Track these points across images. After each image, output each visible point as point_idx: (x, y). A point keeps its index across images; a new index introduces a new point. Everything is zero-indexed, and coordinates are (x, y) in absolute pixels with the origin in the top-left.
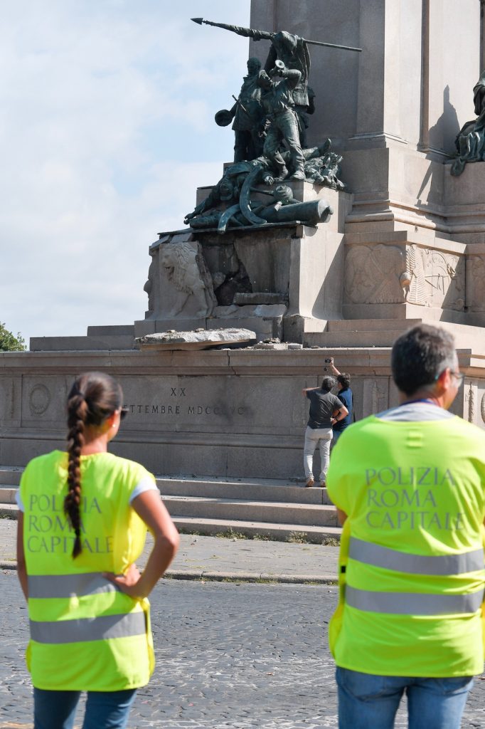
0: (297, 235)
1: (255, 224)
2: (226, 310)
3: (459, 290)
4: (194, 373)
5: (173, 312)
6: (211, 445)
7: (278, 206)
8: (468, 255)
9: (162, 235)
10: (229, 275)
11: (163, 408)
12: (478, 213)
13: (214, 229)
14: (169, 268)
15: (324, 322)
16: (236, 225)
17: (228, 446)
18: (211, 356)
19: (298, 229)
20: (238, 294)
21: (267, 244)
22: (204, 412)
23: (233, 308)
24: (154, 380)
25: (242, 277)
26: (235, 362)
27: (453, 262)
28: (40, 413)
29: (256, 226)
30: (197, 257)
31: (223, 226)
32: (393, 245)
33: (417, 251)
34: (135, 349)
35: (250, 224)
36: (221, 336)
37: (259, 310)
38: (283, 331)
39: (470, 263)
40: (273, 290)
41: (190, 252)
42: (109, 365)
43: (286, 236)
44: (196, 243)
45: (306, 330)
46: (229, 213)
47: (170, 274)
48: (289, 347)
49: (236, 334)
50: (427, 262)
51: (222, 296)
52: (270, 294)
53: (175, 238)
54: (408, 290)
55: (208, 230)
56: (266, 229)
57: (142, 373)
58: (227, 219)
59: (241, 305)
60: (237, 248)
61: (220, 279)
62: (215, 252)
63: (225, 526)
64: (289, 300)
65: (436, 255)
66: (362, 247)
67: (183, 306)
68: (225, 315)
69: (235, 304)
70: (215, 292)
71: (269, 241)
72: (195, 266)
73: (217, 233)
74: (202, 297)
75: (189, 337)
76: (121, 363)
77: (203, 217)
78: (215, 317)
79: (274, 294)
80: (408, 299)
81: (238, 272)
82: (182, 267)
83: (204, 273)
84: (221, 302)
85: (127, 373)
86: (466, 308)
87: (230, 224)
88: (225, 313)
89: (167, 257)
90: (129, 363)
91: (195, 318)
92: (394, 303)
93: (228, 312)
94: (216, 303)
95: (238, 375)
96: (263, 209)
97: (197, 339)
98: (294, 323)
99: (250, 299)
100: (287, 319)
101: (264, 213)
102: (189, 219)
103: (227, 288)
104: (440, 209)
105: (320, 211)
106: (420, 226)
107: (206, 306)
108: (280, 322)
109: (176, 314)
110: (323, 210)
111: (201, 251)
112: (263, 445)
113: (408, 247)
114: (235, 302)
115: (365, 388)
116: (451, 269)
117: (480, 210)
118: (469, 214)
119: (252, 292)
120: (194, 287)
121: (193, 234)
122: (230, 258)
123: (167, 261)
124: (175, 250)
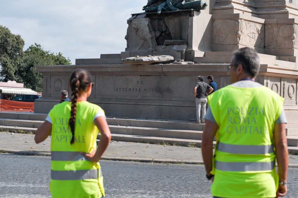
0: (192, 15)
2: (161, 47)
3: (262, 39)
4: (147, 74)
5: (137, 48)
6: (154, 105)
7: (183, 3)
8: (266, 24)
9: (133, 15)
10: (162, 32)
11: (133, 89)
12: (270, 6)
13: (155, 13)
14: (136, 29)
15: (203, 53)
16: (165, 11)
17: (162, 106)
18: (154, 67)
19: (192, 13)
20: (166, 40)
21: (179, 19)
22: (151, 91)
23: (164, 46)
24: (130, 77)
25: (168, 33)
26: (165, 70)
27: (259, 27)
29: (174, 11)
30: (148, 24)
31: (160, 11)
32: (234, 20)
33: (244, 22)
34: (121, 64)
35: (171, 10)
36: (159, 58)
37: (175, 47)
38: (185, 56)
39: (266, 27)
40: (181, 39)
41: (145, 22)
42: (110, 71)
43: (187, 15)
44: (148, 19)
45: (195, 56)
46: (162, 6)
47: (136, 32)
48: (188, 63)
49: (165, 58)
50: (248, 27)
51: (159, 41)
52: (180, 40)
53: (139, 16)
54: (240, 39)
55: (153, 13)
56: (178, 12)
57: (124, 74)
58: (161, 8)
59: (167, 45)
60: (166, 21)
61: (158, 34)
62: (156, 22)
63: (161, 140)
64: (188, 43)
65: (252, 24)
66: (220, 20)
67: (142, 46)
68: (160, 49)
69: (165, 45)
70: (156, 39)
71: (180, 17)
72: (148, 28)
73: (157, 14)
74: (150, 41)
75: (145, 59)
76: (115, 70)
77: (151, 7)
78: (156, 50)
79: (182, 41)
80: (240, 43)
81: (166, 31)
82: (142, 29)
83: (151, 31)
84: (159, 44)
85: (118, 74)
86: (265, 47)
87: (163, 10)
89: (135, 24)
90: (119, 70)
91: (147, 51)
92: (233, 45)
93: (161, 48)
94: (156, 44)
96: (177, 4)
97: (148, 60)
98: (190, 53)
99: (171, 42)
100: (187, 51)
101: (177, 6)
102: (145, 8)
103: (161, 38)
104: (253, 4)
105: (202, 5)
106: (245, 11)
107: (152, 46)
108: (184, 52)
109: (139, 49)
110: (203, 4)
111: (150, 22)
112: (176, 105)
113: (240, 20)
114: (164, 44)
115: (221, 81)
116: (258, 30)
117: (271, 5)
118: (266, 6)
119: (172, 39)
120: (147, 37)
121: (147, 14)
122: (162, 25)
123: (135, 27)
124: (138, 21)
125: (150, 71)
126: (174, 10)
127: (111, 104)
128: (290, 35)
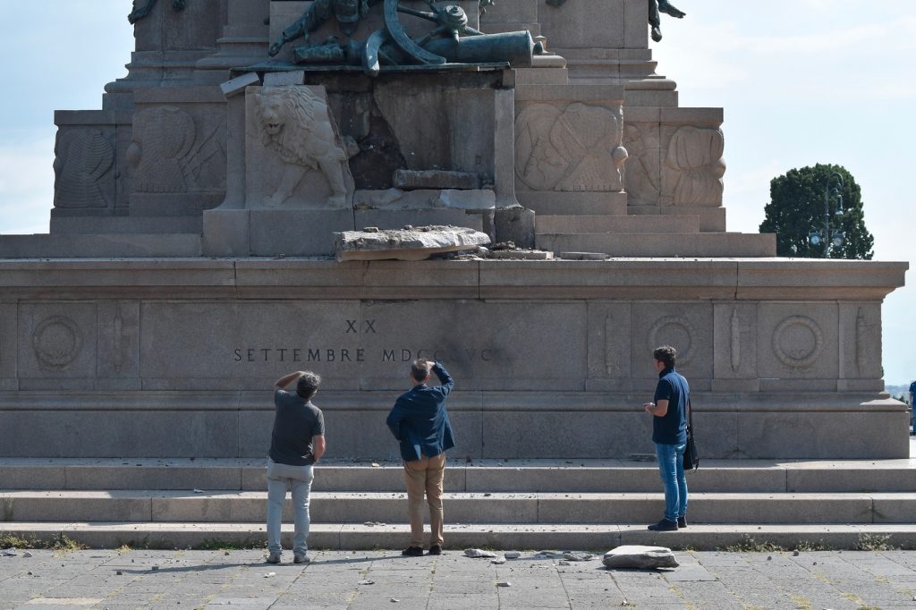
0: (504, 84)
1: (428, 64)
2: (381, 197)
4: (397, 297)
5: (278, 197)
11: (331, 353)
14: (275, 126)
16: (389, 63)
17: (484, 410)
18: (450, 269)
19: (506, 74)
20: (403, 171)
21: (438, 94)
23: (393, 193)
24: (311, 307)
28: (62, 365)
29: (432, 66)
30: (327, 110)
31: (374, 62)
32: (600, 106)
35: (421, 63)
37: (448, 198)
38: (496, 231)
40: (447, 166)
41: (313, 101)
42: (232, 282)
43: (479, 85)
44: (321, 88)
46: (375, 44)
47: (273, 135)
56: (449, 70)
58: (376, 52)
59: (406, 189)
60: (379, 99)
64: (496, 182)
66: (545, 105)
67: (294, 190)
68: (381, 205)
69: (399, 188)
71: (443, 90)
72: (328, 124)
74: (339, 173)
76: (258, 280)
79: (462, 174)
82: (303, 125)
83: (337, 136)
85: (259, 296)
87: (381, 59)
88: (382, 201)
89: (274, 108)
90: (275, 280)
91: (325, 208)
93: (387, 200)
95: (483, 300)
98: (516, 219)
100: (501, 212)
101: (436, 47)
103: (364, 162)
107: (344, 189)
108: (492, 216)
109: (284, 202)
113: (621, 109)
114: (395, 183)
115: (718, 318)
117: (597, 58)
118: (582, 62)
120: (322, 158)
121: (306, 72)
122: (363, 114)
123: (276, 116)
124: (287, 97)
125: (423, 283)
126: (431, 61)
127: (239, 410)
128: (707, 161)
